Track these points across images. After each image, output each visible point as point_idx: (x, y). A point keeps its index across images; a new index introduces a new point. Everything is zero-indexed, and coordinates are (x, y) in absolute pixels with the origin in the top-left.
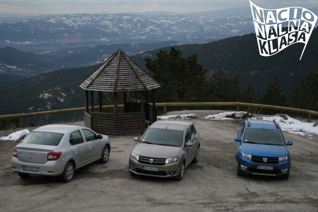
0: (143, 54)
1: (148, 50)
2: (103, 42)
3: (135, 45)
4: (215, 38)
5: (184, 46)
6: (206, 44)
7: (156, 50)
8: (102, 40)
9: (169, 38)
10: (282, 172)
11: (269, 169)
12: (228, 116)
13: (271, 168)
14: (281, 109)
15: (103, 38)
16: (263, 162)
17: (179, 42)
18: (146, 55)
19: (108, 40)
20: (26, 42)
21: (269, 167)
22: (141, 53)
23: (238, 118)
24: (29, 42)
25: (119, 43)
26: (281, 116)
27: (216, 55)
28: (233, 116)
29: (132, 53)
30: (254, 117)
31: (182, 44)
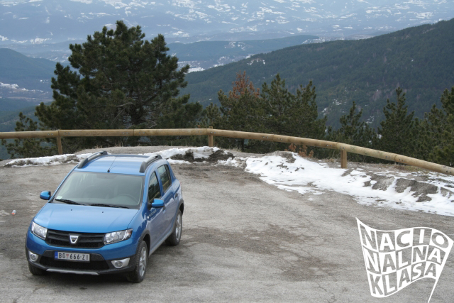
0: (249, 60)
1: (259, 53)
2: (177, 38)
3: (236, 44)
4: (386, 28)
5: (326, 43)
6: (368, 40)
7: (273, 52)
8: (177, 34)
9: (299, 29)
10: (113, 267)
11: (81, 259)
12: (177, 157)
13: (85, 257)
14: (289, 140)
15: (177, 31)
16: (68, 244)
17: (318, 38)
18: (255, 62)
19: (186, 35)
20: (37, 40)
21: (81, 255)
22: (249, 57)
23: (199, 160)
24: (42, 40)
25: (208, 39)
26: (284, 156)
27: (386, 60)
28: (189, 156)
29: (232, 57)
30: (233, 157)
31: (324, 41)
